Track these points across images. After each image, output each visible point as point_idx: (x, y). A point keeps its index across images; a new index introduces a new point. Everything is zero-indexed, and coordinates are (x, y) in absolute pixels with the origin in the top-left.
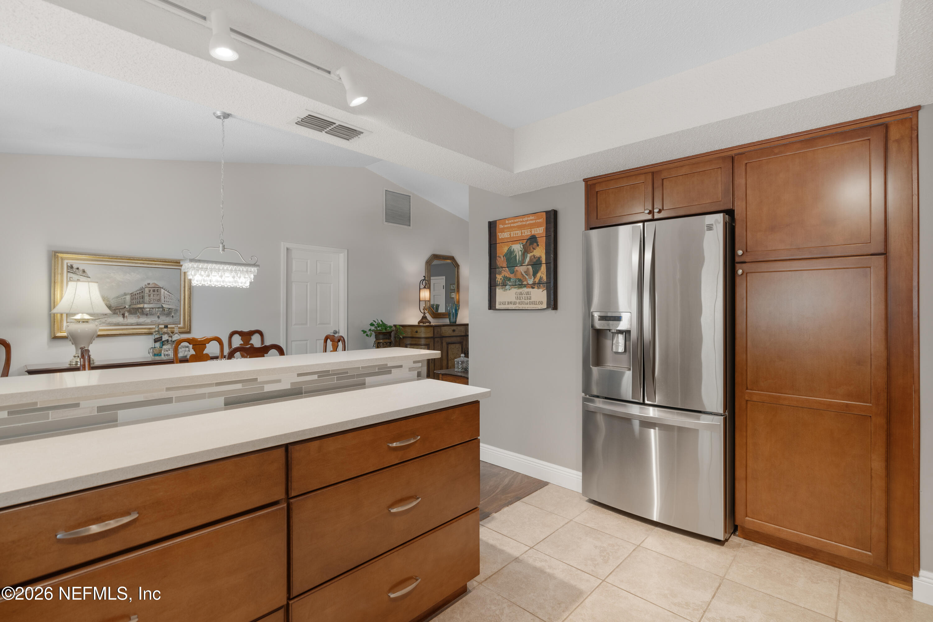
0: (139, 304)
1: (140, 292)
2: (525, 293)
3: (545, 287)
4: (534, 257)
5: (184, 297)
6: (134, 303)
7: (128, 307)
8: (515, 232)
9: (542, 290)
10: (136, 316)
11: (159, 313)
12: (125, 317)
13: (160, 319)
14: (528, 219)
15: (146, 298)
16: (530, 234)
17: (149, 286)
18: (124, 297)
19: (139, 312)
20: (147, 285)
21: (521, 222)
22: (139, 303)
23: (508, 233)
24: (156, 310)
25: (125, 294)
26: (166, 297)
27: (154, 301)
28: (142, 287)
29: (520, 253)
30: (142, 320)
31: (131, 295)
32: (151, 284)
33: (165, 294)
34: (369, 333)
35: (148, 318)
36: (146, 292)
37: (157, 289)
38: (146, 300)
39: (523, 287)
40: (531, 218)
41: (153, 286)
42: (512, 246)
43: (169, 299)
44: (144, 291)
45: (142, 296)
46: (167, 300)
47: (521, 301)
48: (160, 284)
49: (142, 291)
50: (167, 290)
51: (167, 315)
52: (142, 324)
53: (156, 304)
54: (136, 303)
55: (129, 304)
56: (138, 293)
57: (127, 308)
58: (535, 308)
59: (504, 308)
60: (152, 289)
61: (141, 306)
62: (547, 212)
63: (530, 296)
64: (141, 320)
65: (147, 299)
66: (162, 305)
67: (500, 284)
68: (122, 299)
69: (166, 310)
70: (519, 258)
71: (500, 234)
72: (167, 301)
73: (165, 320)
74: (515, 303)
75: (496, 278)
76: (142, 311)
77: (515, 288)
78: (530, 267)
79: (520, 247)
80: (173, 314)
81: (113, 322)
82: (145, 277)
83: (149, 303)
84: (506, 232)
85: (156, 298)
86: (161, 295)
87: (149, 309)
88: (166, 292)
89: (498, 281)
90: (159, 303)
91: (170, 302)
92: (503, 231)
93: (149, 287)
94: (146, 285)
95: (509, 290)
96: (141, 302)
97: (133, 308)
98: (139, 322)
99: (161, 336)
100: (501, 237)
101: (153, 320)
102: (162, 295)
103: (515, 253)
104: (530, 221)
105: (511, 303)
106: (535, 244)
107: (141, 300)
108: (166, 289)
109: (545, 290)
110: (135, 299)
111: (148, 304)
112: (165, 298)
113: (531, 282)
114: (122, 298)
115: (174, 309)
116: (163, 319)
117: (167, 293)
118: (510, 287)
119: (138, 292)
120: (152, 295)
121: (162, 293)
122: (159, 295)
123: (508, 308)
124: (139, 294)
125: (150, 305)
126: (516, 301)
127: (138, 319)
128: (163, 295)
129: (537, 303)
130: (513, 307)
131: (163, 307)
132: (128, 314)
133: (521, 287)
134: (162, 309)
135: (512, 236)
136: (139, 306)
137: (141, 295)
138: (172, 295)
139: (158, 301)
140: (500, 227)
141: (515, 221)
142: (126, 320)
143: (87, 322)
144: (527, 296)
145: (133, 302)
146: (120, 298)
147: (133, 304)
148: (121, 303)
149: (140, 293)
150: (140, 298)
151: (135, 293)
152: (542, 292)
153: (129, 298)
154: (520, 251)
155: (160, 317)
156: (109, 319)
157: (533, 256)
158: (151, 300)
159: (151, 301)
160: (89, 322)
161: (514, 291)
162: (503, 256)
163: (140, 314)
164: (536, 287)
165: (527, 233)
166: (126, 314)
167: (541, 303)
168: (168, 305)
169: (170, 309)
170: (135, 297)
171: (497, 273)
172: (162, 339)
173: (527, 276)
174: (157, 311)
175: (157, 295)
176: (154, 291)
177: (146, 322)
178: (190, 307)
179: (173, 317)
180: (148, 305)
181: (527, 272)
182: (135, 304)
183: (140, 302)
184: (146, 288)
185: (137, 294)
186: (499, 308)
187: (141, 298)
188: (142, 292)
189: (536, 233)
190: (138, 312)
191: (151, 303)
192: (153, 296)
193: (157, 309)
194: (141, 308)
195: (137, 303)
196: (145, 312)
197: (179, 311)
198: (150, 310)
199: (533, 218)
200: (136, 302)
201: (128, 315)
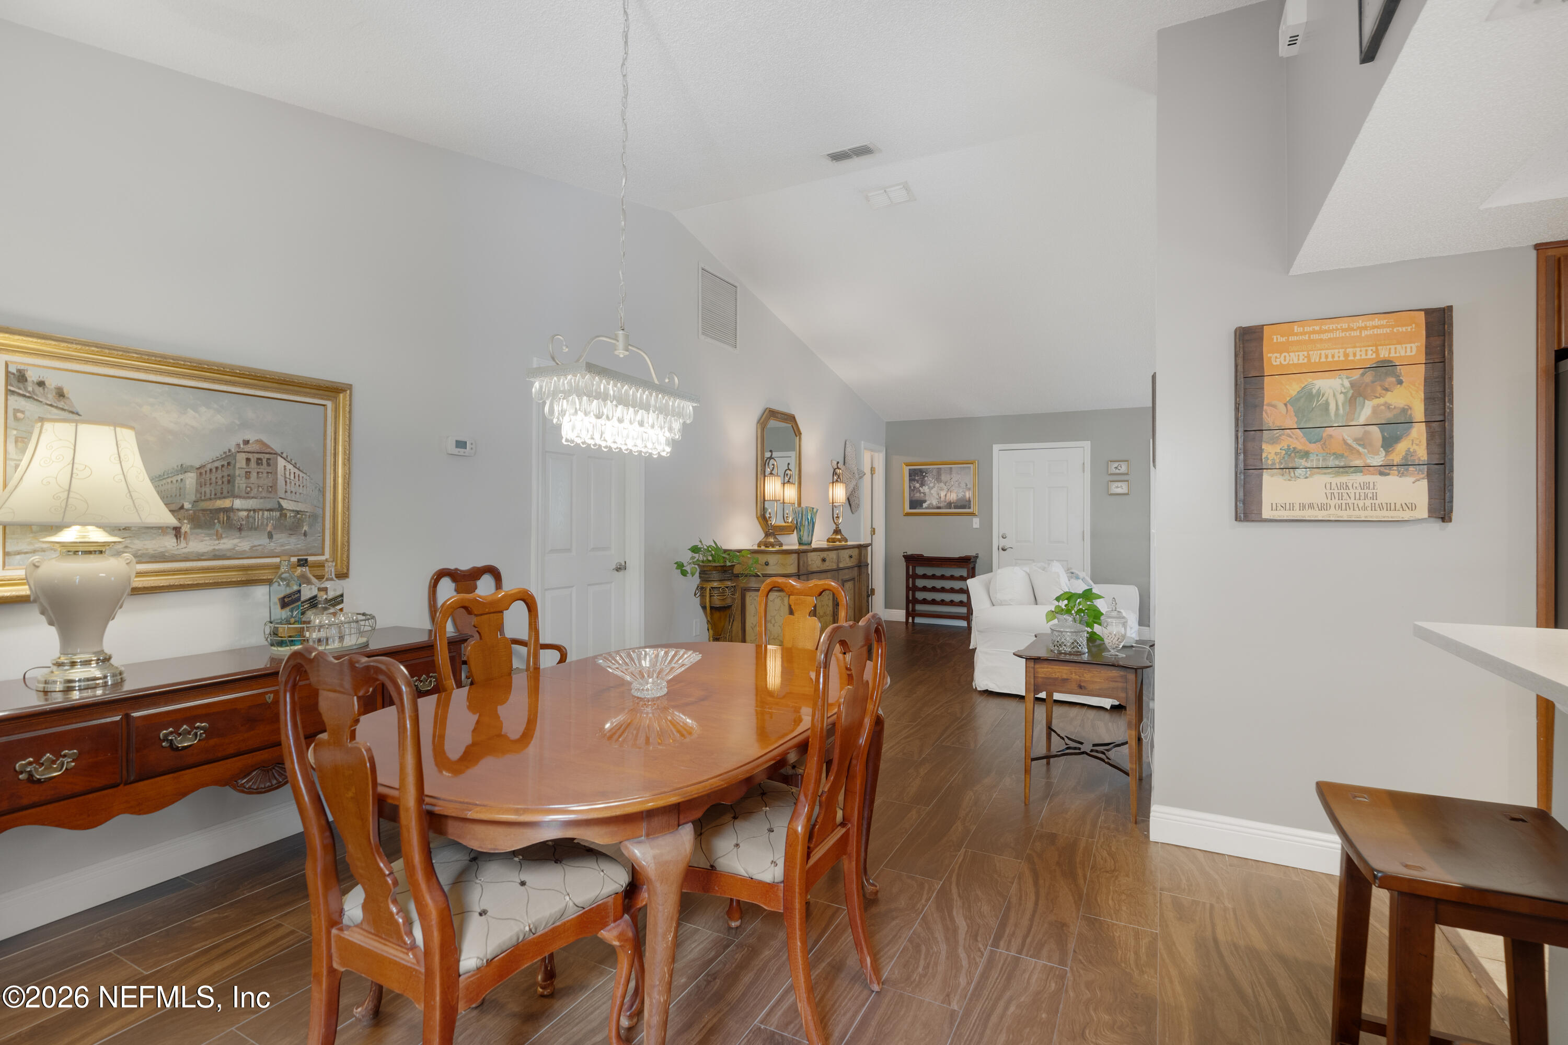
0: (220, 498)
1: (223, 463)
2: (1358, 485)
3: (1423, 474)
4: (1389, 408)
5: (335, 480)
6: (208, 496)
7: (190, 506)
8: (1323, 352)
9: (1413, 479)
10: (212, 532)
11: (273, 525)
12: (183, 536)
13: (274, 540)
14: (1368, 325)
15: (238, 480)
16: (1374, 356)
17: (248, 448)
18: (179, 477)
19: (219, 522)
20: (242, 446)
21: (1343, 330)
22: (218, 495)
23: (1301, 354)
24: (263, 514)
25: (184, 469)
26: (288, 481)
27: (260, 489)
28: (230, 451)
29: (1341, 398)
30: (228, 543)
31: (199, 471)
32: (253, 443)
33: (287, 473)
34: (688, 568)
35: (243, 537)
36: (238, 465)
37: (267, 456)
38: (239, 487)
39: (1352, 473)
40: (1376, 322)
41: (256, 447)
42: (1314, 382)
43: (297, 484)
44: (233, 462)
45: (229, 475)
46: (293, 490)
47: (1344, 502)
48: (276, 446)
49: (228, 460)
50: (293, 462)
51: (290, 529)
52: (229, 554)
53: (265, 498)
54: (213, 496)
55: (194, 498)
56: (217, 468)
57: (187, 510)
58: (1392, 517)
59: (1287, 516)
60: (253, 457)
61: (226, 503)
62: (1428, 312)
63: (1374, 491)
64: (224, 543)
65: (240, 483)
66: (278, 502)
67: (1274, 464)
68: (175, 481)
69: (288, 515)
70: (1337, 409)
71: (1275, 355)
72: (292, 492)
73: (288, 543)
74: (1322, 507)
75: (1261, 450)
76: (228, 518)
77: (1325, 474)
78: (1375, 431)
79: (1342, 385)
80: (305, 528)
81: (147, 549)
82: (237, 422)
83: (247, 496)
84: (1294, 352)
85: (266, 481)
86: (276, 473)
87: (245, 513)
88: (289, 467)
89: (1267, 458)
90: (271, 495)
91: (300, 494)
92: (1283, 348)
93: (248, 452)
94: (238, 445)
95: (1306, 478)
96: (225, 491)
97: (203, 510)
98: (218, 550)
99: (295, 588)
100: (1278, 363)
101: (256, 543)
102: (279, 476)
103: (1324, 398)
104: (1374, 329)
105: (1311, 506)
106: (1393, 379)
107: (226, 488)
108: (289, 459)
109: (1423, 479)
110: (208, 483)
111: (244, 498)
112: (286, 482)
113: (1378, 460)
114: (174, 479)
115: (308, 514)
116: (281, 541)
117: (293, 470)
118: (1309, 473)
119: (218, 464)
120: (254, 475)
121: (279, 469)
122: (271, 473)
123: (1304, 517)
124: (219, 471)
125: (248, 500)
126: (1329, 501)
127: (217, 542)
128: (283, 475)
129: (1398, 506)
130: (1321, 515)
131: (282, 506)
132: (189, 526)
133: (1347, 472)
134: (278, 514)
135: (1313, 361)
136: (220, 504)
137: (225, 474)
138: (304, 475)
139: (270, 492)
140: (1275, 341)
141: (1325, 327)
142: (185, 545)
143: (101, 552)
144: (1363, 491)
145: (205, 492)
146: (169, 480)
147: (203, 498)
148: (171, 496)
149: (223, 466)
150: (223, 483)
151: (209, 467)
152: (1414, 483)
153: (194, 481)
154: (1342, 393)
155: (274, 536)
156: (136, 541)
157: (1383, 405)
158: (252, 486)
159: (251, 490)
160: (105, 552)
161: (1322, 479)
162: (1286, 405)
163: (221, 527)
164: (1396, 472)
165: (1366, 355)
166: (186, 527)
167: (1412, 507)
168: (295, 503)
169: (298, 512)
170: (210, 479)
171: (1264, 440)
172: (300, 596)
173: (1364, 448)
174: (267, 519)
175: (268, 473)
176: (259, 462)
177: (237, 548)
178: (347, 508)
179: (305, 534)
180: (243, 501)
181: (1363, 441)
182: (210, 499)
183: (222, 493)
184: (238, 455)
185: (214, 470)
186: (1274, 516)
187: (225, 479)
188: (229, 464)
189: (1393, 355)
190: (216, 521)
191: (252, 495)
192: (258, 477)
193: (266, 513)
194: (224, 510)
195: (216, 494)
196: (234, 522)
197: (320, 520)
198: (248, 517)
199: (1384, 322)
200: (213, 493)
201: (191, 528)
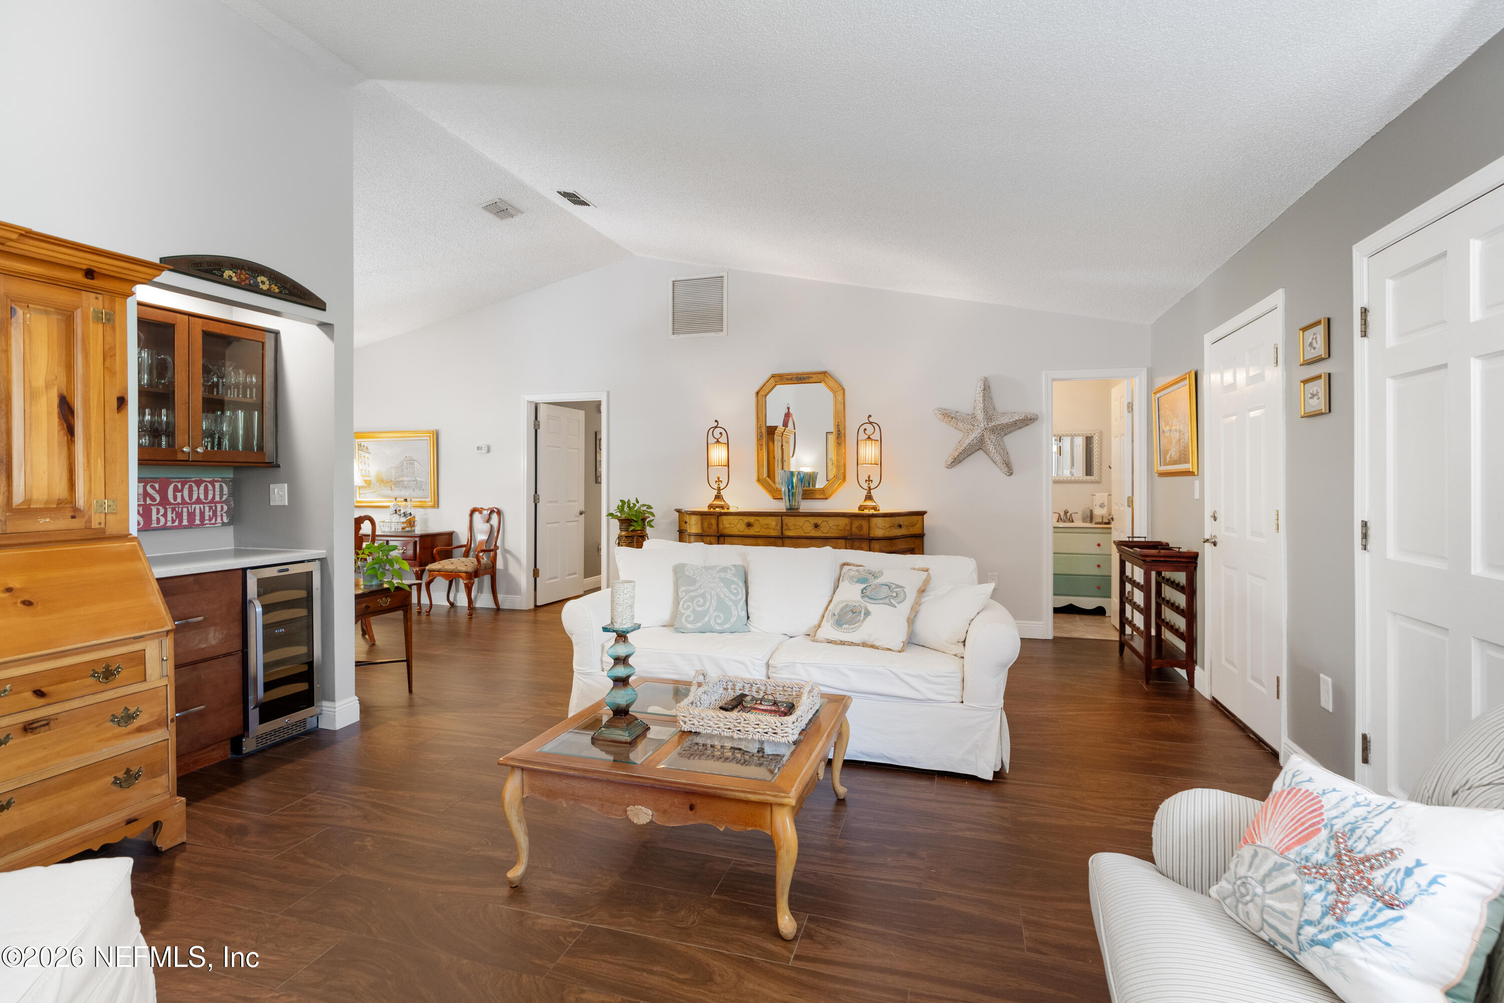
5: (431, 469)
11: (414, 486)
12: (392, 490)
13: (415, 492)
15: (404, 471)
18: (391, 471)
25: (392, 468)
31: (395, 468)
36: (404, 466)
37: (412, 461)
51: (419, 488)
55: (394, 477)
60: (408, 462)
61: (402, 479)
69: (418, 483)
85: (412, 471)
87: (407, 482)
88: (419, 465)
116: (417, 492)
121: (415, 466)
125: (407, 478)
149: (401, 466)
155: (415, 490)
158: (408, 472)
166: (393, 487)
168: (420, 478)
169: (421, 482)
175: (412, 467)
176: (410, 464)
178: (437, 480)
179: (424, 490)
184: (404, 461)
193: (412, 482)
194: (401, 481)
196: (404, 485)
197: (428, 484)
